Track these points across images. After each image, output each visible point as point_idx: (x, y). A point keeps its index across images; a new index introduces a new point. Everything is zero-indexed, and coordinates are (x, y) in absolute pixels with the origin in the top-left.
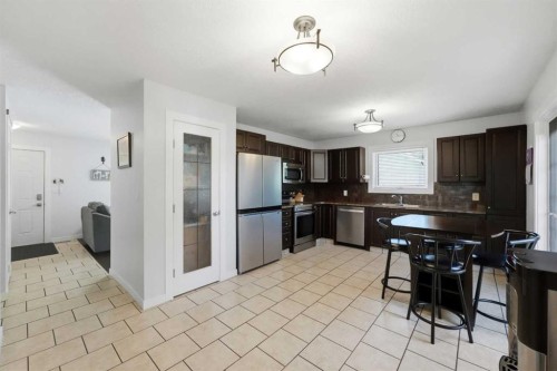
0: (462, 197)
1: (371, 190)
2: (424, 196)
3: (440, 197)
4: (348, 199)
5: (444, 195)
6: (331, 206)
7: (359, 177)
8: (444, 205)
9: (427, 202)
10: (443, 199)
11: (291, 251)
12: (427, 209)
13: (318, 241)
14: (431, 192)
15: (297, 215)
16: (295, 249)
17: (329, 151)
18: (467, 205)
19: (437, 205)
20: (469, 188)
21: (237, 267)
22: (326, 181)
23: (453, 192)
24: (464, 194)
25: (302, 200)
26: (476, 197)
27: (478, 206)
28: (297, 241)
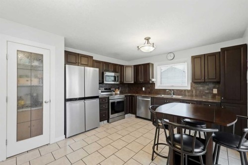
0: (207, 91)
1: (157, 87)
2: (185, 90)
3: (194, 92)
4: (145, 92)
5: (196, 90)
6: (134, 96)
7: (150, 80)
8: (196, 96)
9: (187, 94)
10: (196, 92)
11: (108, 122)
12: (186, 98)
13: (126, 115)
14: (189, 88)
15: (111, 101)
16: (110, 120)
17: (134, 66)
18: (210, 96)
19: (192, 96)
20: (211, 85)
21: (65, 134)
22: (133, 82)
23: (201, 88)
24: (208, 89)
25: (118, 92)
26: (215, 91)
27: (217, 97)
28: (111, 116)
